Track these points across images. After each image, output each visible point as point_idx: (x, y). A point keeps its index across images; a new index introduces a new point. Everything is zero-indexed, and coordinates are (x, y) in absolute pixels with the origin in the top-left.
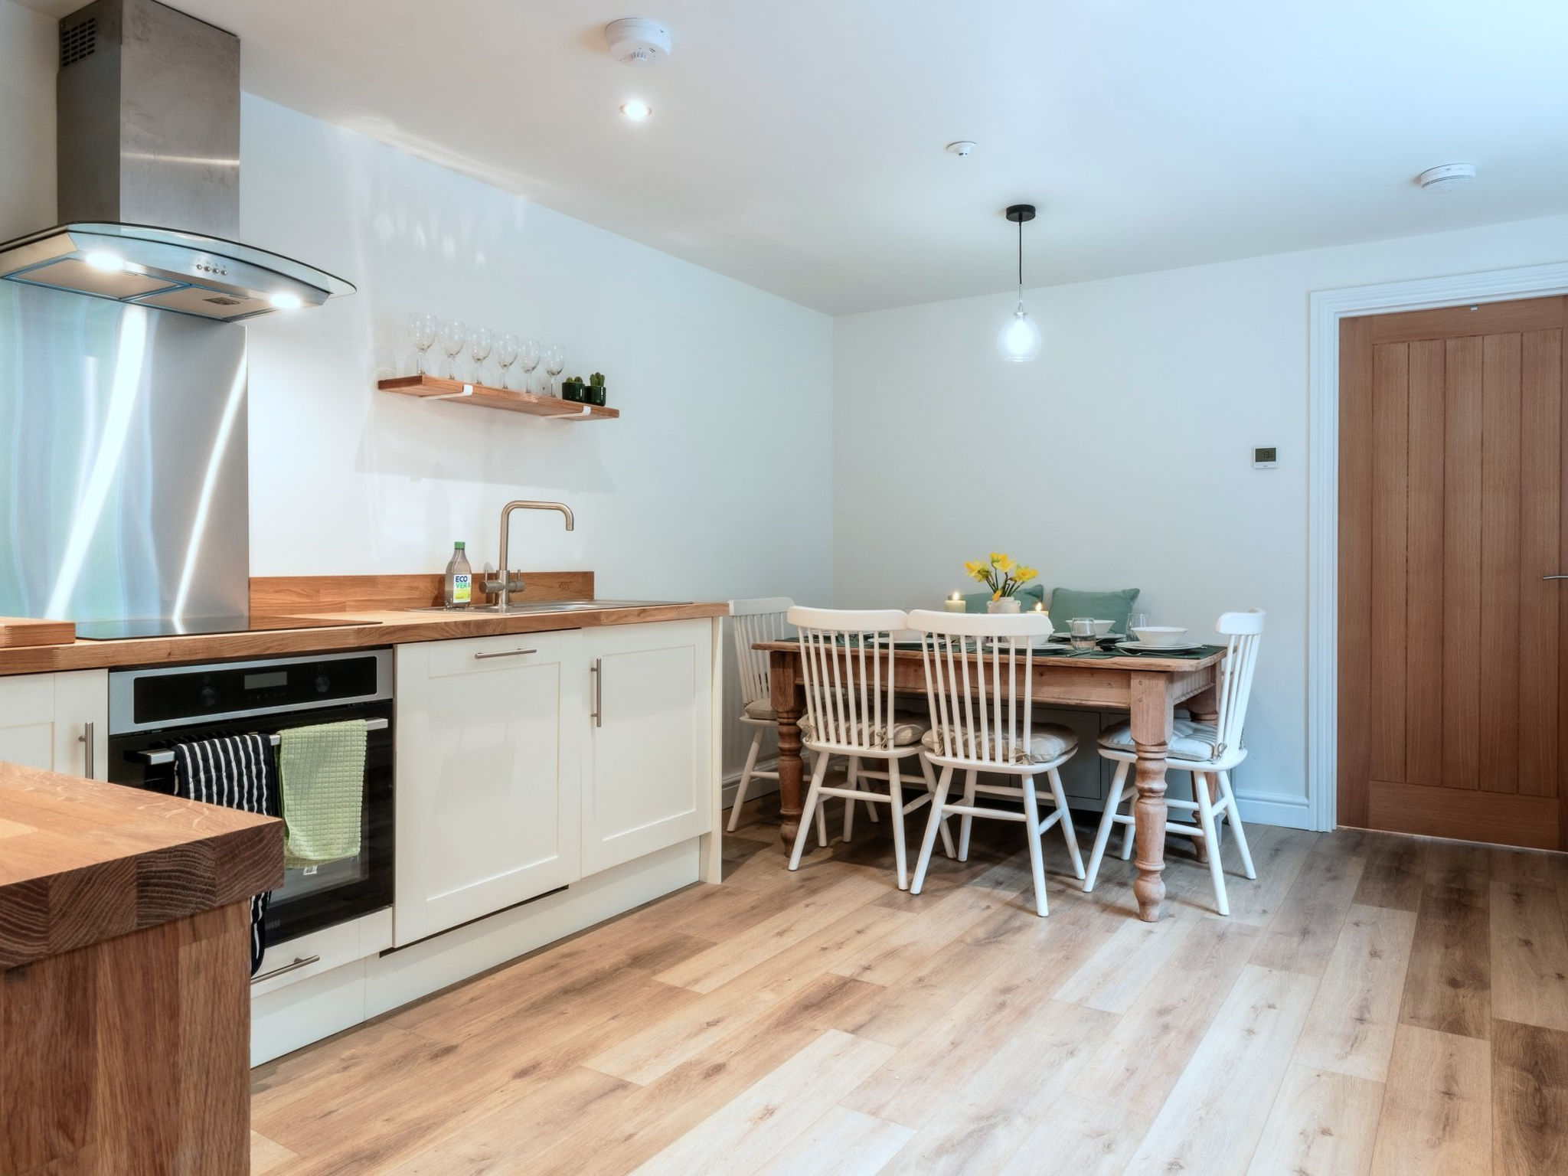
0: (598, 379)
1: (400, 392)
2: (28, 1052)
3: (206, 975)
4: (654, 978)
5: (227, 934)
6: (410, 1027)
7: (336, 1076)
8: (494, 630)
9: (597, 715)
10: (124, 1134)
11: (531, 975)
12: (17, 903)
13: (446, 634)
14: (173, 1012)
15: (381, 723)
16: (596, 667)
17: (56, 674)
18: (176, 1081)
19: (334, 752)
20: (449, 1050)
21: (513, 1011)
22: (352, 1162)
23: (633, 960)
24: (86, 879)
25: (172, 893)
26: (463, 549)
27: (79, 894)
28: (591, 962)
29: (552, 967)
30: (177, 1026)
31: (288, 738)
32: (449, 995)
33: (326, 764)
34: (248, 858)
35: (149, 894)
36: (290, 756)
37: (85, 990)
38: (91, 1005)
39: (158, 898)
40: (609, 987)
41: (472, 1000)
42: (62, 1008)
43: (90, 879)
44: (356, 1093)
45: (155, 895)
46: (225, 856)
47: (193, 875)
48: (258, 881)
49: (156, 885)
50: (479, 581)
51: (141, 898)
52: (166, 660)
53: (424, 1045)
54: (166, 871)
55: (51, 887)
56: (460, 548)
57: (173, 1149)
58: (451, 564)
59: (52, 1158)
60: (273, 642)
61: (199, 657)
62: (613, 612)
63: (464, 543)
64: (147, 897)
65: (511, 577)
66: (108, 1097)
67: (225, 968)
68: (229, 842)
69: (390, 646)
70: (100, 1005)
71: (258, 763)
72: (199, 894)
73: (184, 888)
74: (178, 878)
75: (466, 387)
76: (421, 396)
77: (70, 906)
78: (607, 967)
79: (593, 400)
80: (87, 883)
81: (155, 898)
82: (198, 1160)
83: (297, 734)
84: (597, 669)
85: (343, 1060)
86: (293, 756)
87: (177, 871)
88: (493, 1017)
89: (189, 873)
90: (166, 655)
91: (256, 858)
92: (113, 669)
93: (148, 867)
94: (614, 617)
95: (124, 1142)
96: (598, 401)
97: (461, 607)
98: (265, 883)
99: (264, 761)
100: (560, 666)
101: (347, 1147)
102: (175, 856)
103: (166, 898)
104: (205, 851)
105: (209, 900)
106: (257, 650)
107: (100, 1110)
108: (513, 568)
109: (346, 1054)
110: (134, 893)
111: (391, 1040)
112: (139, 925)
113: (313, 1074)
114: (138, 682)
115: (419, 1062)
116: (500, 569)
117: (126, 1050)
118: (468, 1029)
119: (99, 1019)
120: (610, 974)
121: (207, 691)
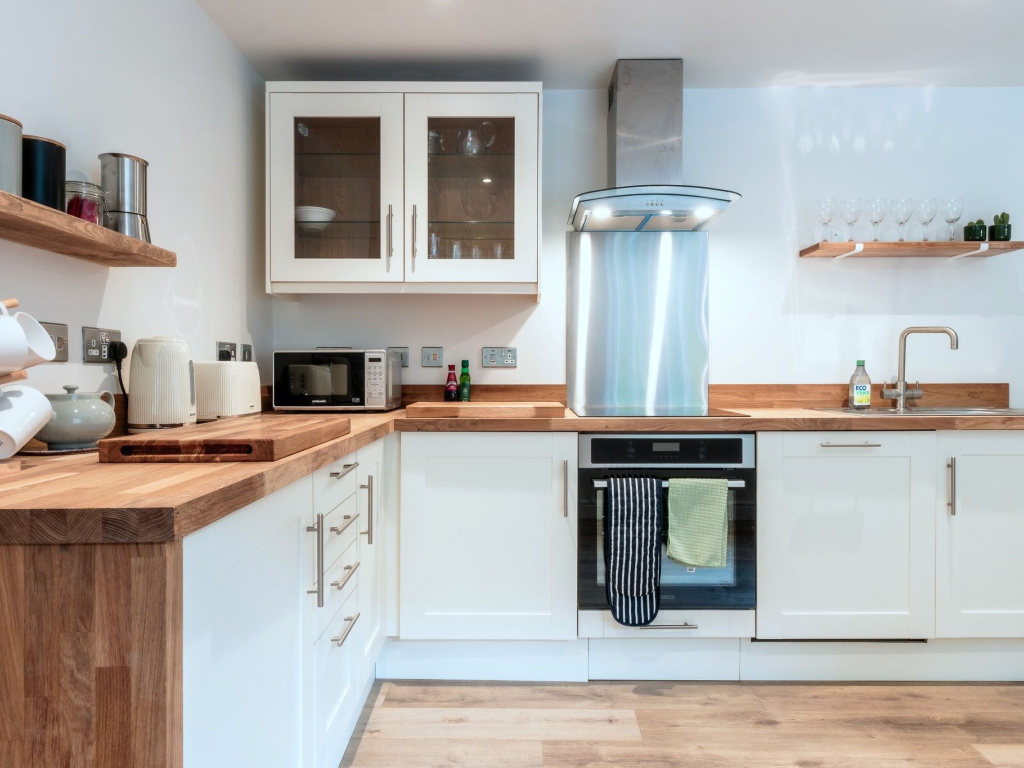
0: (1004, 218)
1: (813, 256)
2: (69, 582)
3: (144, 574)
4: (974, 745)
5: (154, 558)
6: (761, 697)
7: (697, 706)
8: (839, 426)
9: (952, 505)
10: (107, 635)
11: (872, 698)
12: (55, 518)
13: (796, 427)
14: (129, 587)
15: (741, 484)
16: (951, 464)
17: (554, 433)
18: (129, 620)
19: (704, 497)
20: (772, 723)
21: (836, 717)
22: (662, 761)
23: (967, 722)
24: (81, 514)
25: (118, 530)
26: (864, 365)
27: (78, 520)
28: (929, 709)
29: (893, 699)
30: (130, 594)
31: (673, 484)
32: (802, 687)
33: (699, 504)
34: (155, 523)
35: (107, 528)
36: (674, 495)
37: (90, 563)
38: (93, 571)
39: (111, 530)
40: (928, 735)
41: (816, 697)
42: (81, 567)
43: (82, 514)
44: (698, 722)
45: (110, 529)
46: (144, 518)
47: (127, 524)
48: (160, 535)
49: (111, 524)
50: (878, 389)
51: (104, 528)
52: (604, 430)
53: (759, 712)
54: (115, 519)
55: (67, 514)
56: (861, 365)
57: (129, 650)
58: (854, 376)
59: (78, 631)
60: (666, 424)
61: (623, 429)
62: (972, 418)
63: (864, 361)
64: (106, 529)
65: (908, 387)
66: (100, 616)
67: (153, 574)
68: (145, 512)
69: (754, 432)
70: (96, 572)
71: (652, 496)
72: (131, 534)
73: (123, 529)
74: (120, 524)
75: (857, 245)
76: (834, 257)
77: (75, 524)
78: (938, 719)
79: (996, 237)
80: (82, 516)
81: (110, 530)
82: (140, 662)
83: (680, 482)
84: (952, 465)
85: (709, 698)
86: (676, 495)
87: (120, 520)
88: (817, 715)
89: (125, 522)
90: (604, 427)
91: (159, 523)
92: (581, 433)
93: (107, 515)
94: (971, 423)
95: (107, 638)
96: (1002, 237)
97: (860, 408)
98: (164, 537)
99: (657, 495)
100: (910, 459)
101: (667, 751)
102: (119, 513)
103: (115, 532)
104: (133, 513)
105: (136, 538)
106: (657, 428)
107: (97, 618)
108: (910, 380)
109: (715, 696)
110: (101, 525)
111: (746, 698)
112: (103, 541)
113: (687, 698)
114: (593, 441)
115: (747, 721)
116: (899, 381)
117: (107, 596)
118: (794, 715)
119: (96, 578)
120: (935, 725)
121: (632, 450)
